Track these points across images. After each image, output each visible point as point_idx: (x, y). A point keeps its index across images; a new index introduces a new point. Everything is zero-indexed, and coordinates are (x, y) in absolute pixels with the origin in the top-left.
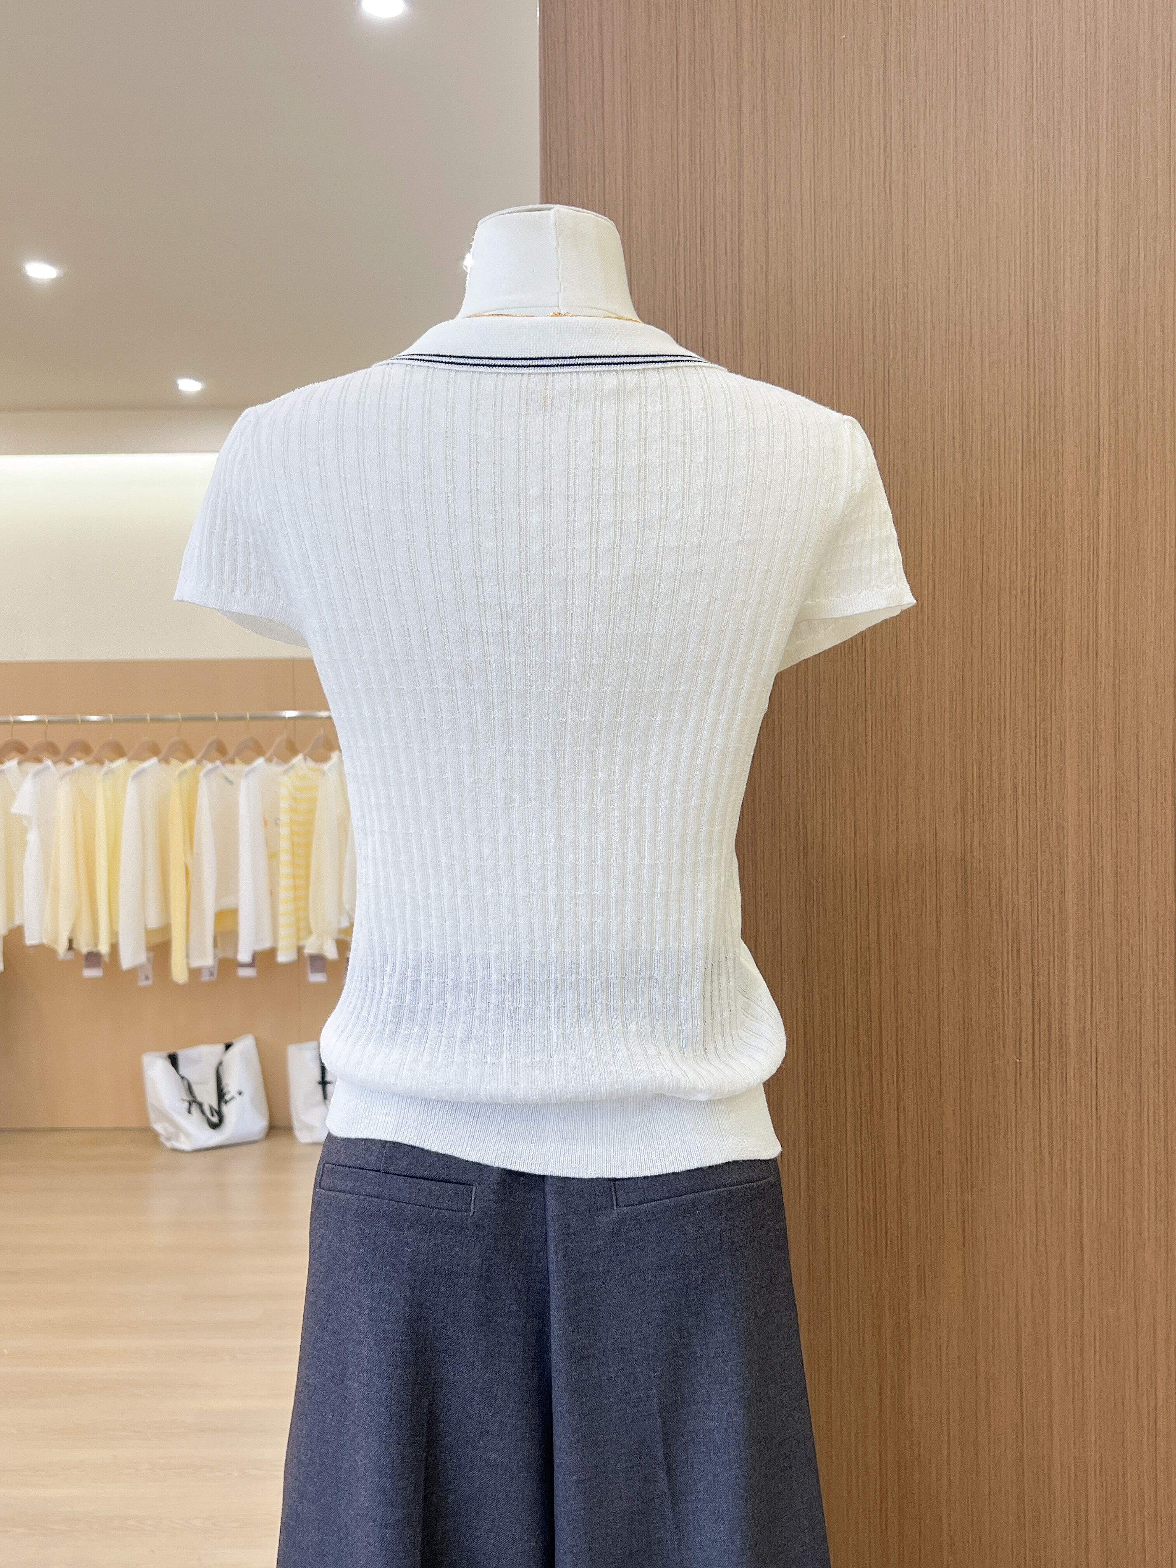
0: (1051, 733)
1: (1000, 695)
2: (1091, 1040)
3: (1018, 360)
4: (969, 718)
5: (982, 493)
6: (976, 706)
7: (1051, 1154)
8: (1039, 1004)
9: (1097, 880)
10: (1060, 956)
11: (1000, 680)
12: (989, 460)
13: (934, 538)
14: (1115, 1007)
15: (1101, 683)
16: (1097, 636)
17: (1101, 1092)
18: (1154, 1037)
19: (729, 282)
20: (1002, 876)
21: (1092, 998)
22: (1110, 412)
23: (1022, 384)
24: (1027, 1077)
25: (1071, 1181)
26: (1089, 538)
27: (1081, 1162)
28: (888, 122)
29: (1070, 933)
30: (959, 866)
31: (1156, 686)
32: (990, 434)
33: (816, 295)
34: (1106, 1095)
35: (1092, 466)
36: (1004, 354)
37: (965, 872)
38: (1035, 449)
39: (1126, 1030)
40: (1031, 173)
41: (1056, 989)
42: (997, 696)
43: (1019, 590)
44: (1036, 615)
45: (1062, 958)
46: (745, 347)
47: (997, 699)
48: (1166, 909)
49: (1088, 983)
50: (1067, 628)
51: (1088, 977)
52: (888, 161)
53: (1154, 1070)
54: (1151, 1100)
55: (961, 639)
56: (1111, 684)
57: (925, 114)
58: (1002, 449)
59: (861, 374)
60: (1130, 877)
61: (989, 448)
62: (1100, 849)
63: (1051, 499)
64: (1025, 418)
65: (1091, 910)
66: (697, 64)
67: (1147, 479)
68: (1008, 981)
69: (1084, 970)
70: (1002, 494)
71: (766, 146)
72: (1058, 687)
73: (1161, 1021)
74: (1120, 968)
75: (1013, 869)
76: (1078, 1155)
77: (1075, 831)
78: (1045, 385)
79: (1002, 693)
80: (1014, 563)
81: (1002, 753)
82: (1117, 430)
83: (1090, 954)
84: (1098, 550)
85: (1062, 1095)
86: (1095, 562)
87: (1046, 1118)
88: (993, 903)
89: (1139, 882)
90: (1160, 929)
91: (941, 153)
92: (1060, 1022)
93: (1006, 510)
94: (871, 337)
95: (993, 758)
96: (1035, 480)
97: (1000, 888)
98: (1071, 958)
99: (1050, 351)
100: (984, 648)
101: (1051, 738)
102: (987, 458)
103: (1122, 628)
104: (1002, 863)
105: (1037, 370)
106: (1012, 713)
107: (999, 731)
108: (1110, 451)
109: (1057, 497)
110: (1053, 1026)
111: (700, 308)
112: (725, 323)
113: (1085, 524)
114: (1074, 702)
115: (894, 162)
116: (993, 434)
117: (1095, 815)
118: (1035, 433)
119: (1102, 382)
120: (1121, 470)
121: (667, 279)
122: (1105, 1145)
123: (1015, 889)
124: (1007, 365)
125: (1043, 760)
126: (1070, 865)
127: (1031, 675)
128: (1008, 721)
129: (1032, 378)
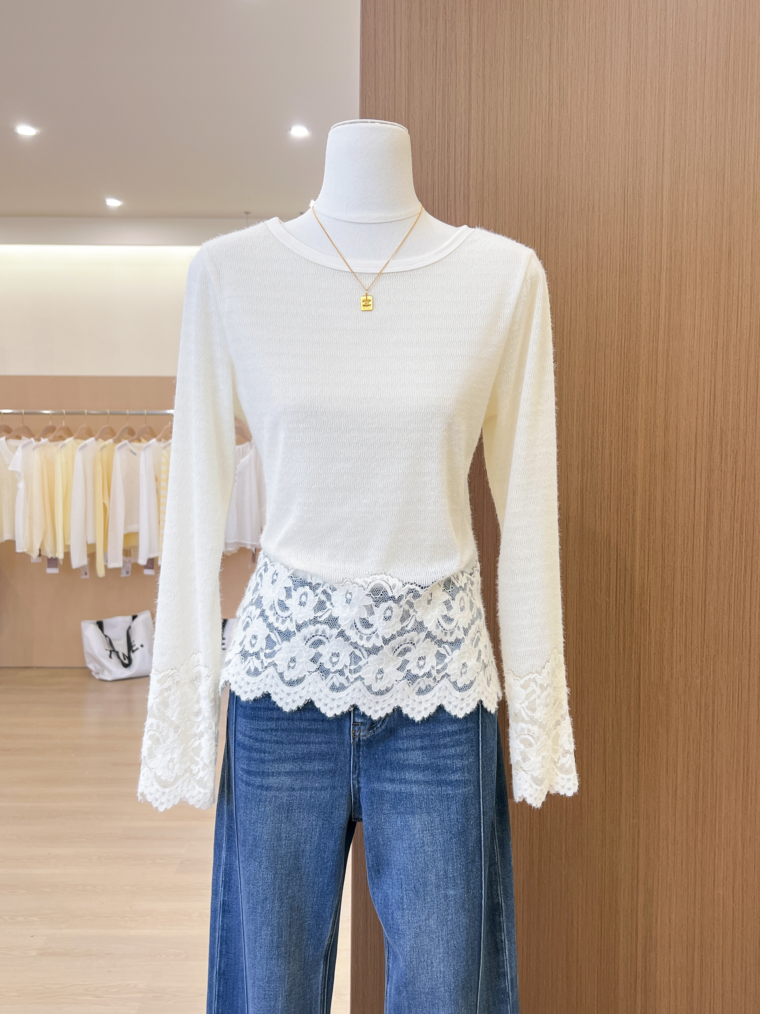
0: (631, 425)
1: (604, 402)
2: (647, 589)
3: (619, 220)
4: (587, 415)
5: (597, 292)
6: (591, 409)
7: (624, 650)
8: (620, 570)
9: (653, 504)
10: (632, 544)
11: (604, 395)
12: (602, 274)
13: (571, 316)
14: (661, 572)
15: (658, 397)
16: (657, 372)
17: (652, 617)
18: (681, 588)
19: (462, 173)
20: (602, 501)
21: (648, 567)
22: (667, 250)
23: (620, 233)
24: (612, 609)
25: (635, 664)
26: (654, 318)
27: (640, 654)
28: (551, 86)
29: (638, 532)
30: (579, 496)
31: (688, 400)
32: (602, 260)
33: (510, 181)
34: (655, 619)
35: (657, 279)
36: (611, 216)
37: (582, 499)
38: (626, 269)
39: (666, 584)
40: (628, 117)
41: (629, 562)
42: (602, 404)
43: (616, 347)
44: (624, 361)
45: (633, 545)
46: (471, 210)
47: (602, 405)
48: (689, 519)
49: (647, 559)
50: (641, 368)
51: (647, 556)
52: (551, 108)
53: (680, 605)
54: (678, 622)
55: (584, 373)
56: (664, 398)
57: (571, 82)
58: (609, 269)
59: (533, 226)
60: (670, 503)
61: (602, 268)
62: (655, 487)
63: (634, 296)
64: (621, 252)
65: (649, 520)
66: (447, 50)
67: (686, 287)
68: (604, 558)
69: (644, 552)
70: (608, 294)
71: (484, 97)
72: (635, 399)
73: (685, 580)
74: (664, 551)
75: (608, 498)
76: (638, 650)
77: (642, 478)
78: (633, 234)
79: (605, 402)
80: (613, 332)
81: (604, 435)
82: (671, 259)
83: (648, 543)
84: (659, 326)
85: (631, 619)
86: (657, 331)
87: (622, 631)
88: (597, 516)
89: (675, 505)
90: (686, 531)
91: (580, 105)
92: (631, 580)
93: (610, 302)
94: (539, 205)
95: (599, 438)
96: (626, 286)
97: (601, 508)
98: (638, 546)
99: (636, 216)
100: (596, 376)
101: (631, 427)
102: (600, 273)
103: (670, 368)
104: (602, 494)
105: (628, 226)
106: (610, 413)
107: (603, 423)
108: (667, 271)
109: (638, 295)
110: (627, 582)
111: (446, 187)
112: (460, 195)
113: (652, 311)
114: (644, 408)
115: (554, 109)
116: (604, 260)
117: (653, 469)
118: (626, 260)
119: (663, 233)
120: (672, 282)
121: (429, 170)
122: (653, 645)
123: (609, 508)
124: (613, 223)
125: (626, 439)
126: (639, 495)
127: (621, 392)
128: (608, 418)
129: (626, 230)
